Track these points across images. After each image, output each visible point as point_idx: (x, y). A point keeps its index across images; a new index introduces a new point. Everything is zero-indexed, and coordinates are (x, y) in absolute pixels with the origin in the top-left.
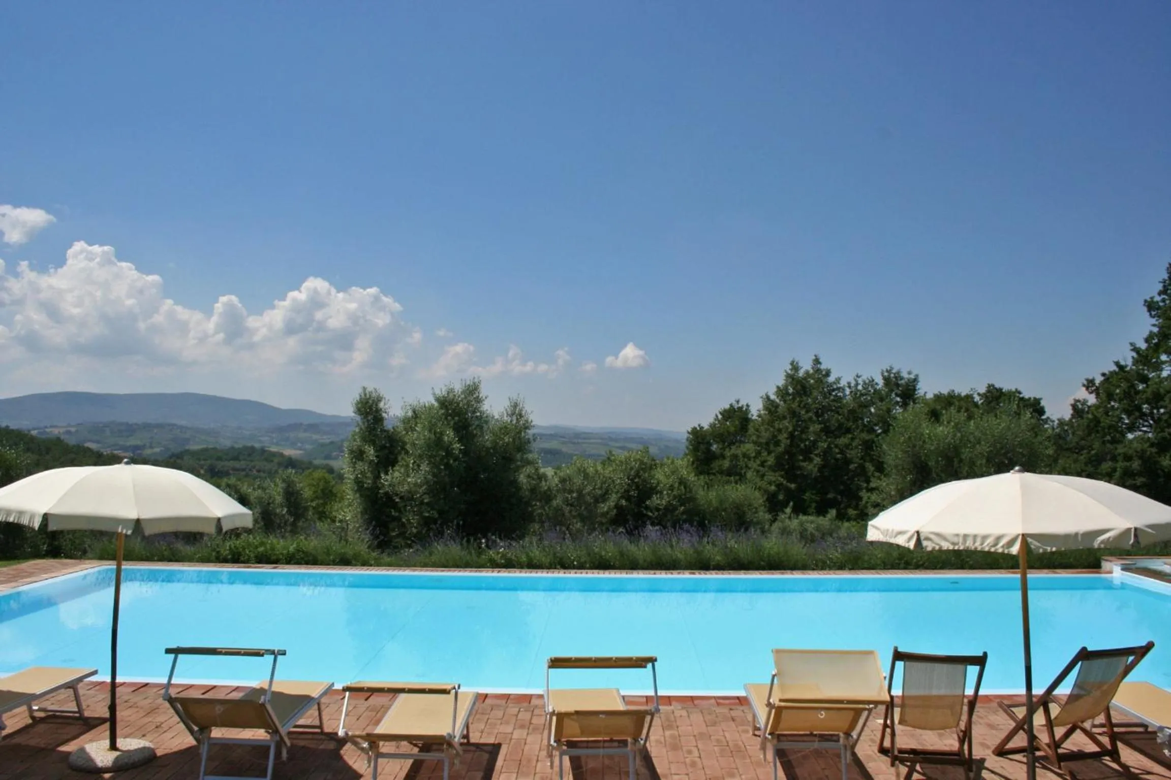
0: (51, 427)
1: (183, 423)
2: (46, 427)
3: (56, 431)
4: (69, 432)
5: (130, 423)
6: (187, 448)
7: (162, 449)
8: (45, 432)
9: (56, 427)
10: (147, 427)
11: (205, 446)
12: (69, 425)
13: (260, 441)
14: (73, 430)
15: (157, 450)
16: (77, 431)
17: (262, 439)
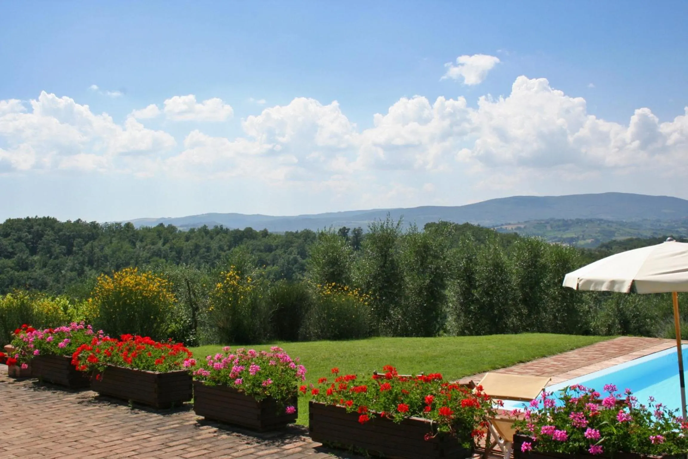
0: (506, 224)
1: (609, 218)
2: (502, 225)
3: (509, 228)
4: (519, 228)
5: (566, 219)
6: (614, 239)
7: (593, 240)
8: (501, 228)
9: (509, 224)
10: (579, 222)
11: (629, 237)
12: (519, 223)
13: (677, 232)
14: (522, 226)
15: (589, 241)
16: (525, 227)
17: (679, 230)
